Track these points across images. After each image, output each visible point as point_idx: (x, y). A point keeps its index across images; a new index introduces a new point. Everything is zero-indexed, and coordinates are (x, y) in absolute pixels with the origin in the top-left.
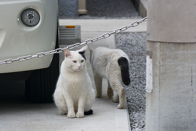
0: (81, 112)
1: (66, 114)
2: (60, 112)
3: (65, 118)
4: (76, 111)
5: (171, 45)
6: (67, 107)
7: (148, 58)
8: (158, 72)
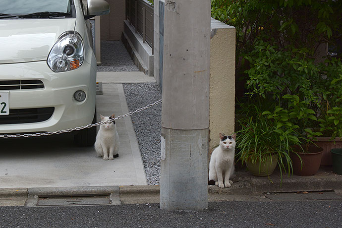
0: (111, 156)
1: (102, 157)
2: (98, 155)
3: (101, 160)
4: (108, 156)
5: (178, 131)
6: (103, 153)
7: (162, 138)
8: (169, 147)
